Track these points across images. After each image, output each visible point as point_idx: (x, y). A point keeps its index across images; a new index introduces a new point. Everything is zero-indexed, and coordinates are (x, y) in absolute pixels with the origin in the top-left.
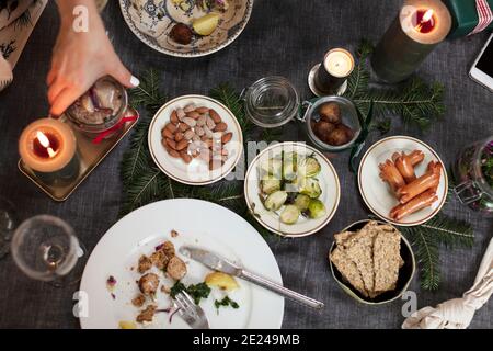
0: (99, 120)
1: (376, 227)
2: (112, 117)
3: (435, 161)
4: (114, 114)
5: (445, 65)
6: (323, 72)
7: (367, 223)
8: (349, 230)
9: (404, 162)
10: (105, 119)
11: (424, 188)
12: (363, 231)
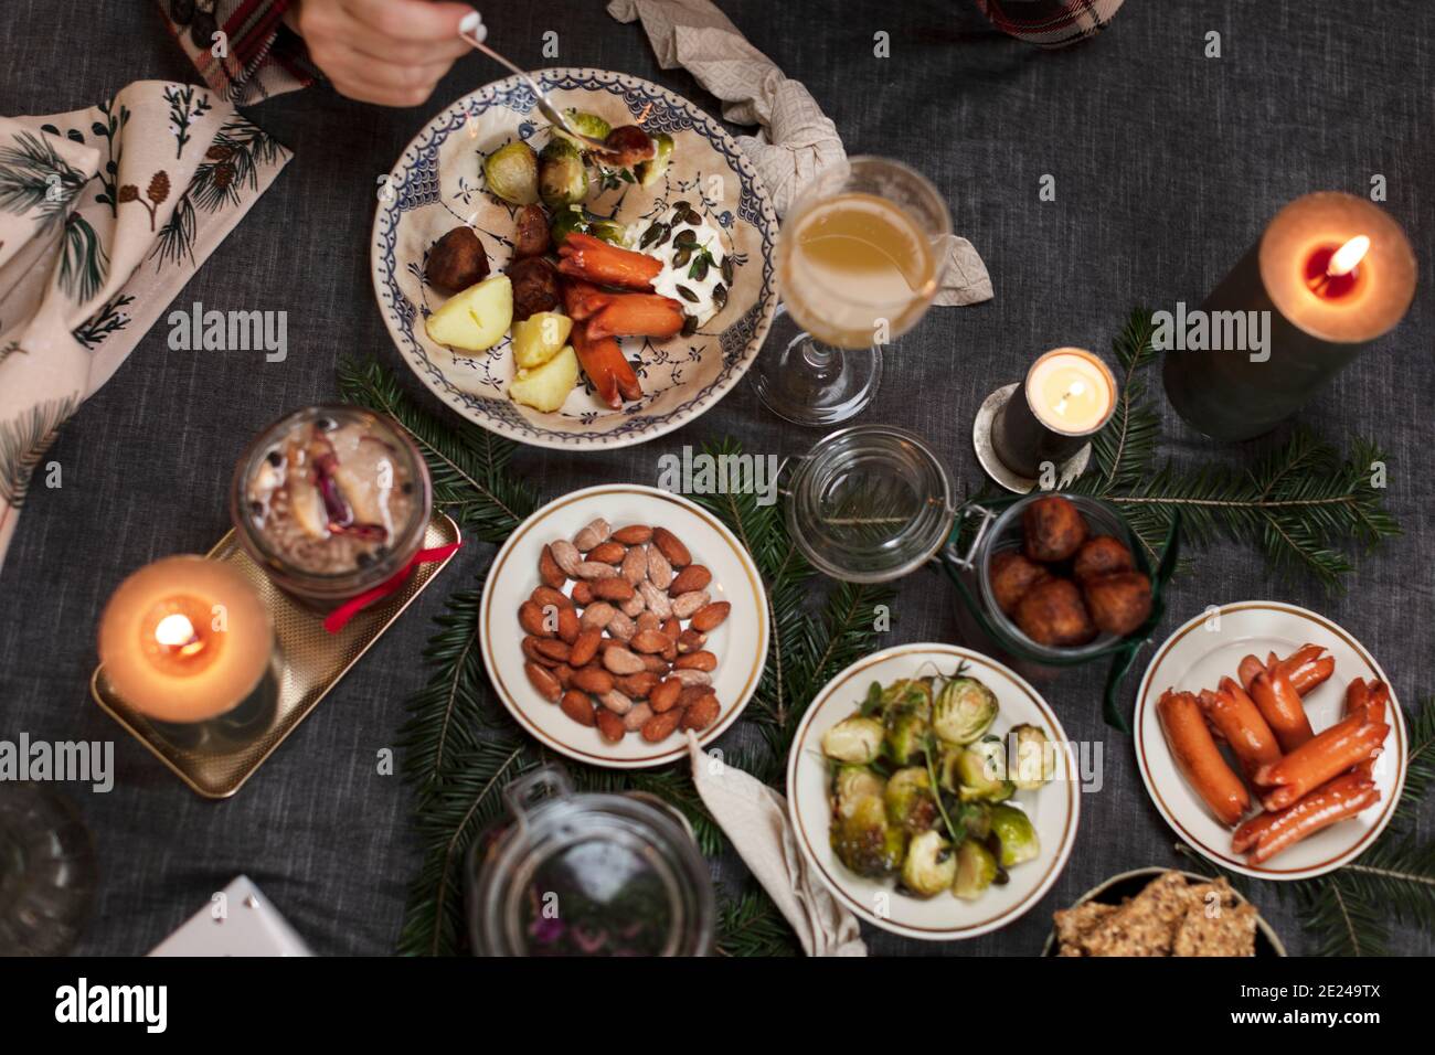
0: (342, 558)
1: (1182, 893)
2: (382, 552)
3: (1369, 678)
4: (390, 542)
5: (1387, 390)
6: (1018, 412)
7: (1156, 876)
8: (1098, 899)
9: (1277, 687)
10: (362, 559)
11: (1339, 764)
12: (1142, 905)
